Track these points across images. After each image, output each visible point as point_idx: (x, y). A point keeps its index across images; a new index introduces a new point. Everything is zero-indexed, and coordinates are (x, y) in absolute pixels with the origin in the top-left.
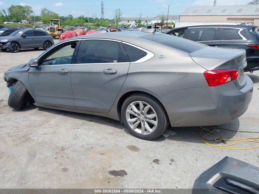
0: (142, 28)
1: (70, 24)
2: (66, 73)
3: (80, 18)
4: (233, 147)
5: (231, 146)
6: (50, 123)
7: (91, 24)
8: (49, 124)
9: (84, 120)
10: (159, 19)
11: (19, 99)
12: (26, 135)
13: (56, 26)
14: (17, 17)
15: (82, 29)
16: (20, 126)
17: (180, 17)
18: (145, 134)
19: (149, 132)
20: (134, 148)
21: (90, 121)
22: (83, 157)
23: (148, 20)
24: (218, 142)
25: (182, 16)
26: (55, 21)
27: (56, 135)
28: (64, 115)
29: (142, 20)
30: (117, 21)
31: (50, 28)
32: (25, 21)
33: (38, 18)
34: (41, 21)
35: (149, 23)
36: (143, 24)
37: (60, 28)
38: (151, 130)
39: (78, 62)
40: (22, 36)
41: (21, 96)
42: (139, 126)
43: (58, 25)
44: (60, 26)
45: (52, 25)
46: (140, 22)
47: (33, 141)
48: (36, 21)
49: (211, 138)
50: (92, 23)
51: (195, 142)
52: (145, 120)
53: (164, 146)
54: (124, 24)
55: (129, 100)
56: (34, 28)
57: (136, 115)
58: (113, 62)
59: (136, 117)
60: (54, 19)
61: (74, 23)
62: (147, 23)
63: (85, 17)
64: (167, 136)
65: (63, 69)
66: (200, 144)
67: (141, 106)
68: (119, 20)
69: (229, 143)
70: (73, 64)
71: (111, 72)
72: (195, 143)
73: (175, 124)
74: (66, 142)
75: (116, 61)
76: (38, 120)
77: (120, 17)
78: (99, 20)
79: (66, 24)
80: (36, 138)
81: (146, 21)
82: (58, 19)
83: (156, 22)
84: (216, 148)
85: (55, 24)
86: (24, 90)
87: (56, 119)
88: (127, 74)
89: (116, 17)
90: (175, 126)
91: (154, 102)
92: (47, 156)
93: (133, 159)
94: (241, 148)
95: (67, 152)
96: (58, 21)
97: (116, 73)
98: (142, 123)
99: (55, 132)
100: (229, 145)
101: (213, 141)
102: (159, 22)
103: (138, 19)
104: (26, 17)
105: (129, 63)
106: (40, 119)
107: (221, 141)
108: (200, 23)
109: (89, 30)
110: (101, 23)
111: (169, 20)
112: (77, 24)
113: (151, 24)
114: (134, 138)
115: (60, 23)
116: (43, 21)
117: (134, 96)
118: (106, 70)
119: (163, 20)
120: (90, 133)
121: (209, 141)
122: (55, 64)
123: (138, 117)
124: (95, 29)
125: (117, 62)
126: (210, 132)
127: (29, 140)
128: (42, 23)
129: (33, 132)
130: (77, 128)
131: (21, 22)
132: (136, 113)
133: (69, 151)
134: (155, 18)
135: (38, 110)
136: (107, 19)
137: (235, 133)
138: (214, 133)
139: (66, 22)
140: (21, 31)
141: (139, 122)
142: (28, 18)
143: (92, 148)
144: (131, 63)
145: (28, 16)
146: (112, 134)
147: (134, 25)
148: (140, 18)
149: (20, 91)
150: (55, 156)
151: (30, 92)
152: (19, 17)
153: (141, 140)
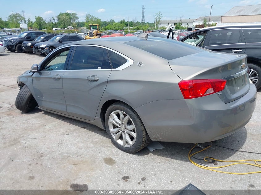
0: (179, 31)
1: (111, 29)
2: (59, 79)
3: (121, 22)
4: (223, 170)
5: (221, 169)
6: (46, 127)
7: (131, 28)
8: (44, 128)
9: (78, 126)
10: (201, 21)
11: (24, 103)
12: (18, 138)
13: (94, 31)
14: (64, 24)
15: (120, 33)
16: (19, 128)
17: (223, 17)
18: (126, 146)
19: (129, 145)
20: (110, 161)
21: (83, 127)
22: (56, 165)
23: (190, 22)
24: (207, 162)
25: (225, 17)
26: (94, 26)
27: (43, 140)
28: (63, 119)
29: (183, 23)
30: (157, 24)
31: (89, 33)
32: (70, 27)
33: (83, 24)
34: (85, 26)
35: (190, 26)
36: (183, 26)
37: (99, 33)
38: (131, 143)
39: (69, 68)
40: (59, 41)
41: (26, 99)
42: (121, 137)
43: (97, 30)
44: (99, 31)
45: (91, 30)
46: (180, 24)
47: (21, 145)
48: (81, 26)
49: (201, 157)
50: (132, 26)
51: (181, 159)
52: (126, 131)
53: (143, 161)
54: (164, 27)
55: (110, 109)
56: (76, 33)
57: (118, 125)
58: (97, 69)
59: (118, 127)
60: (93, 25)
61: (114, 27)
62: (188, 26)
63: (126, 21)
64: (152, 150)
65: (57, 75)
66: (185, 162)
67: (122, 116)
68: (159, 23)
69: (220, 164)
70: (66, 70)
71: (93, 78)
72: (179, 161)
73: (154, 138)
74: (48, 148)
75: (100, 67)
76: (36, 124)
77: (160, 20)
78: (139, 24)
79: (107, 29)
80: (24, 142)
81: (187, 23)
82: (97, 25)
83: (197, 24)
84: (201, 169)
85: (94, 29)
86: (29, 93)
87: (54, 123)
88: (107, 82)
89: (156, 20)
90: (155, 140)
91: (131, 112)
92: (24, 161)
93: (103, 173)
94: (233, 172)
95: (44, 159)
96: (97, 26)
97: (97, 80)
98: (123, 134)
99: (44, 137)
100: (219, 166)
101: (201, 161)
102: (201, 23)
103: (178, 22)
104: (72, 23)
105: (111, 70)
106: (39, 122)
107: (211, 161)
108: (245, 23)
109: (127, 34)
110: (141, 27)
111: (212, 21)
112: (117, 28)
113: (191, 26)
114: (116, 149)
115: (99, 28)
116: (87, 26)
117: (116, 105)
118: (90, 77)
119: (205, 21)
120: (76, 141)
121: (198, 159)
122: (57, 69)
123: (120, 127)
124: (133, 32)
125: (101, 69)
126: (203, 149)
127: (18, 143)
128: (85, 28)
129: (26, 136)
130: (67, 135)
131: (67, 28)
132: (117, 123)
133: (46, 158)
134: (197, 19)
135: (43, 113)
136: (148, 23)
137: (235, 153)
138: (207, 150)
139: (108, 27)
140: (58, 37)
141: (120, 132)
142: (73, 24)
143: (69, 156)
144: (112, 70)
145: (74, 23)
146: (97, 143)
147: (170, 27)
148: (180, 20)
149: (25, 95)
150: (30, 162)
151: (34, 96)
152: (65, 23)
153: (123, 152)
